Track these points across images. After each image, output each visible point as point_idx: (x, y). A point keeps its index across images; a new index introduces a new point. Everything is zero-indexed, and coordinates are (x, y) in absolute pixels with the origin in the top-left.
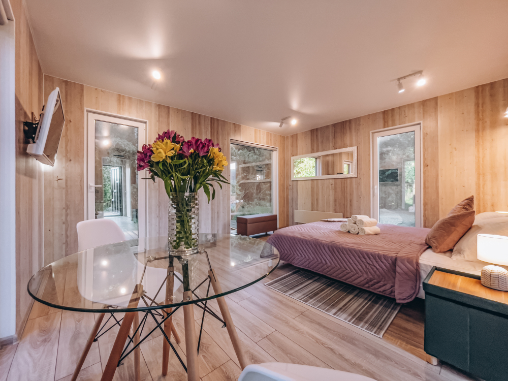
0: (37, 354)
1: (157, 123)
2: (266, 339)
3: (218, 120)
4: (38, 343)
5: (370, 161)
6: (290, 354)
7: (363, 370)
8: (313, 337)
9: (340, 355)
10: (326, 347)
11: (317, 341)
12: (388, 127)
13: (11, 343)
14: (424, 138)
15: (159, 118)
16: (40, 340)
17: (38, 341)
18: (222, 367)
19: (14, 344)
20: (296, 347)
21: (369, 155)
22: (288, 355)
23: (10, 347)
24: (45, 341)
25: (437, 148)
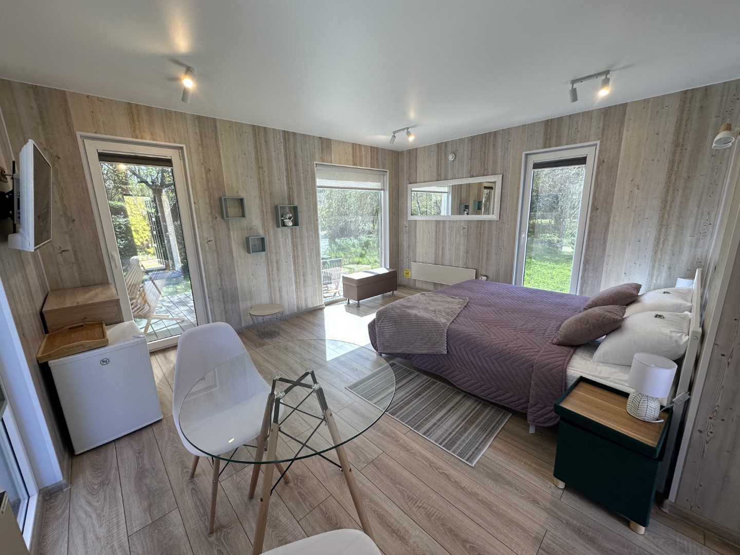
0: (98, 502)
1: (200, 148)
2: (372, 465)
3: (294, 134)
4: (96, 487)
5: (518, 198)
6: (400, 484)
7: (479, 500)
8: (427, 459)
9: (456, 482)
10: (441, 473)
11: (431, 464)
12: (550, 147)
13: (62, 489)
14: (598, 168)
15: (202, 140)
16: (96, 483)
17: (95, 484)
18: (321, 506)
19: (64, 491)
20: (406, 474)
21: (518, 188)
22: (397, 486)
23: (61, 496)
24: (103, 483)
25: (614, 185)
